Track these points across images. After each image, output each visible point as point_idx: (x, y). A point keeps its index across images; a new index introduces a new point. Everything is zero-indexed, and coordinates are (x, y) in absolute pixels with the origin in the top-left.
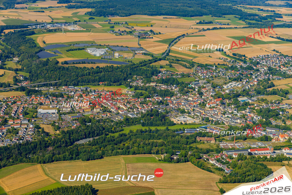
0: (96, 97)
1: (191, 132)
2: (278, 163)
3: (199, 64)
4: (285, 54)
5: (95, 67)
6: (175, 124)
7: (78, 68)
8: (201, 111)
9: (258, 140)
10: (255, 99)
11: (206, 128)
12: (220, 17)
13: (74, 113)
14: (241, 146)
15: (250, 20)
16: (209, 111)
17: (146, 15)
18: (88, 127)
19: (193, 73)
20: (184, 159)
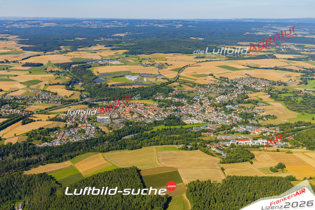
0: (134, 107)
1: (197, 129)
2: (257, 149)
3: (199, 84)
4: (253, 76)
5: (132, 88)
6: (186, 124)
7: (121, 89)
8: (202, 115)
9: (241, 133)
10: (237, 106)
11: (207, 126)
13: (121, 118)
14: (231, 138)
16: (208, 115)
17: (161, 53)
18: (130, 127)
19: (195, 90)
20: (195, 147)
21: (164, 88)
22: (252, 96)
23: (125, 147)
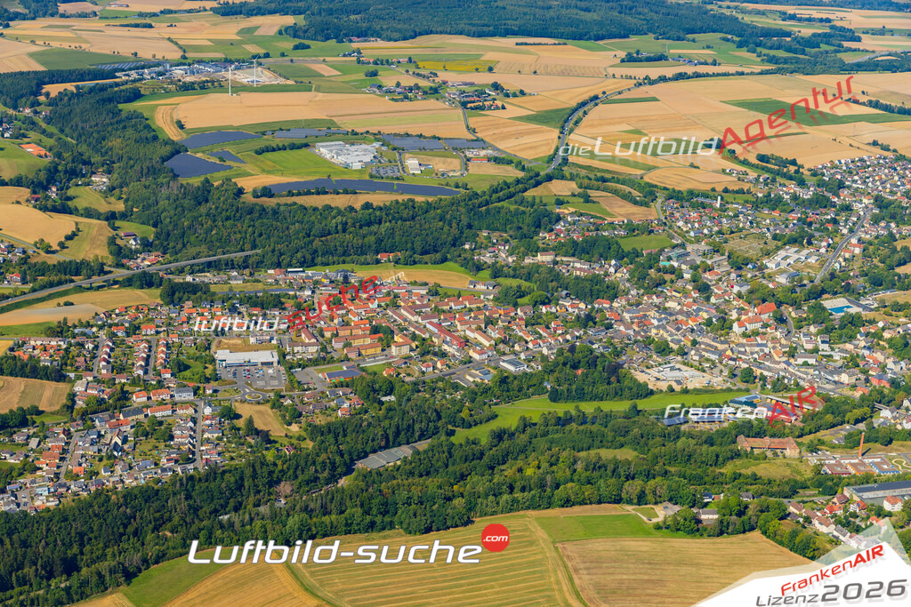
0: (383, 304)
3: (667, 189)
5: (358, 206)
6: (652, 393)
7: (305, 209)
8: (718, 345)
10: (868, 301)
11: (753, 405)
12: (679, 39)
13: (331, 361)
14: (885, 467)
15: (771, 48)
16: (743, 345)
17: (461, 34)
18: (390, 409)
19: (659, 220)
20: (737, 522)
21: (513, 208)
23: (387, 519)
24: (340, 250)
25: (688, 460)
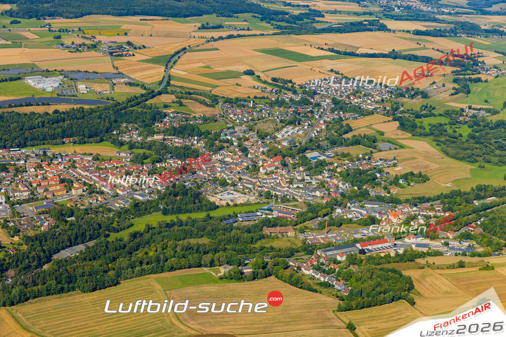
0: (67, 166)
1: (249, 219)
2: (411, 263)
3: (224, 98)
4: (349, 76)
5: (50, 112)
6: (218, 207)
7: (20, 114)
8: (253, 180)
9: (360, 224)
10: (330, 153)
11: (271, 210)
12: (229, 16)
13: (37, 199)
14: (339, 238)
15: (278, 21)
16: (266, 179)
17: (109, 14)
19: (220, 114)
20: (263, 272)
21: (140, 110)
22: (361, 126)
23: (71, 285)
24: (41, 137)
25: (237, 241)
